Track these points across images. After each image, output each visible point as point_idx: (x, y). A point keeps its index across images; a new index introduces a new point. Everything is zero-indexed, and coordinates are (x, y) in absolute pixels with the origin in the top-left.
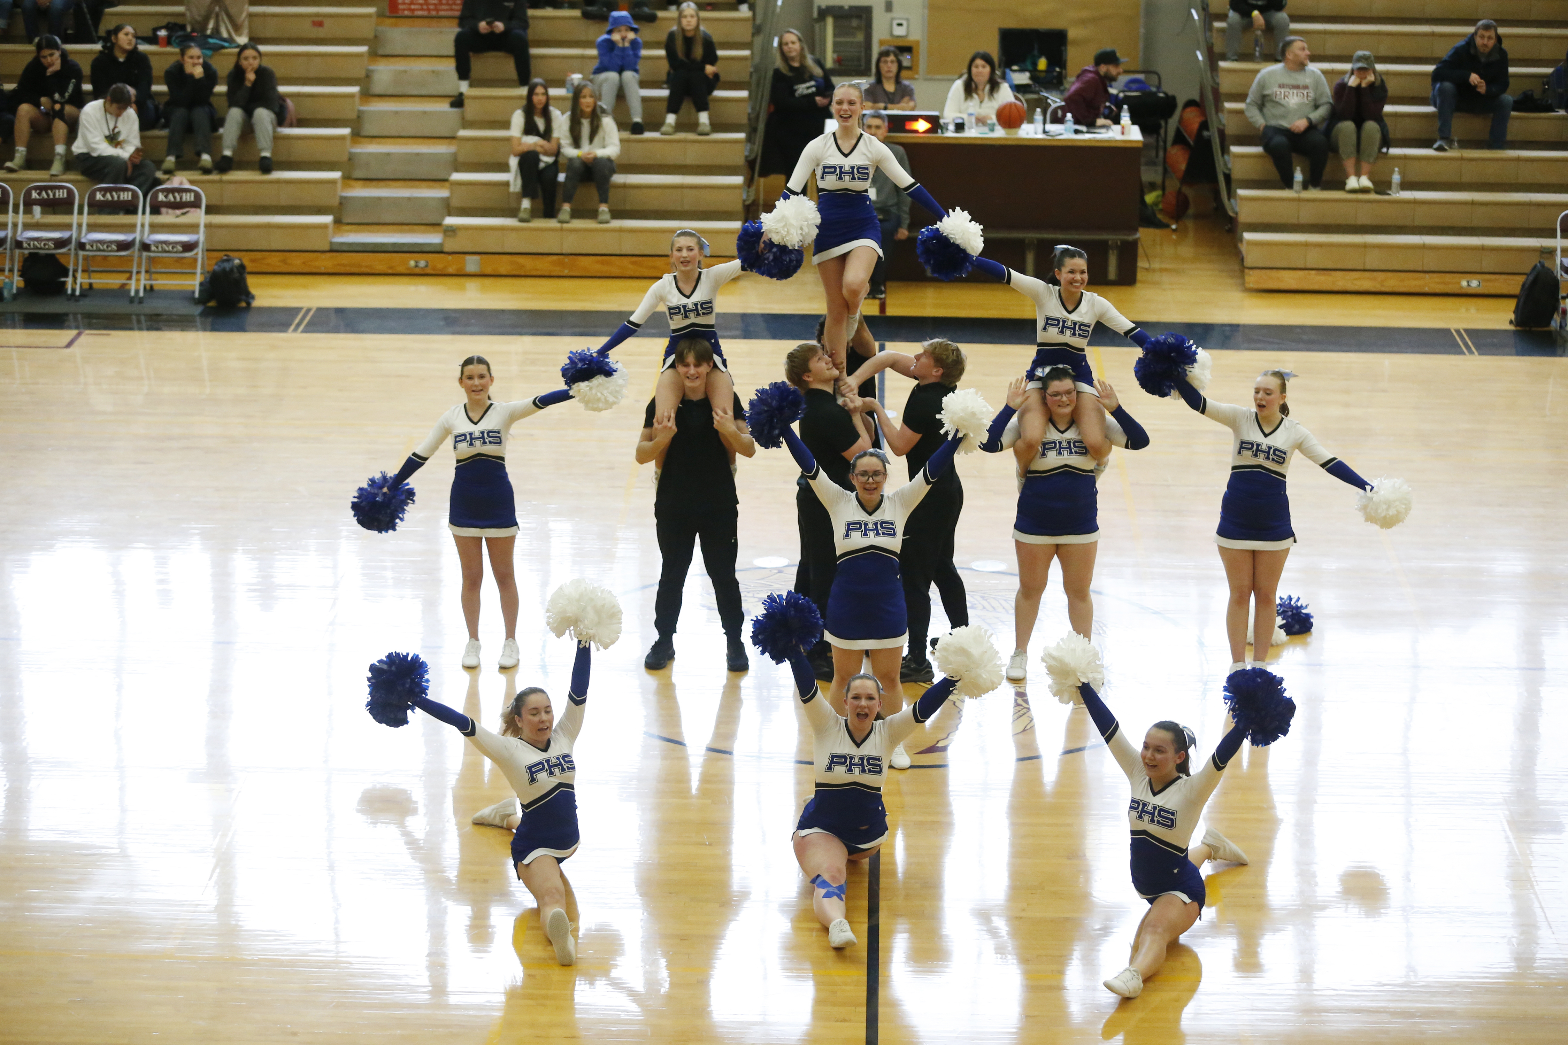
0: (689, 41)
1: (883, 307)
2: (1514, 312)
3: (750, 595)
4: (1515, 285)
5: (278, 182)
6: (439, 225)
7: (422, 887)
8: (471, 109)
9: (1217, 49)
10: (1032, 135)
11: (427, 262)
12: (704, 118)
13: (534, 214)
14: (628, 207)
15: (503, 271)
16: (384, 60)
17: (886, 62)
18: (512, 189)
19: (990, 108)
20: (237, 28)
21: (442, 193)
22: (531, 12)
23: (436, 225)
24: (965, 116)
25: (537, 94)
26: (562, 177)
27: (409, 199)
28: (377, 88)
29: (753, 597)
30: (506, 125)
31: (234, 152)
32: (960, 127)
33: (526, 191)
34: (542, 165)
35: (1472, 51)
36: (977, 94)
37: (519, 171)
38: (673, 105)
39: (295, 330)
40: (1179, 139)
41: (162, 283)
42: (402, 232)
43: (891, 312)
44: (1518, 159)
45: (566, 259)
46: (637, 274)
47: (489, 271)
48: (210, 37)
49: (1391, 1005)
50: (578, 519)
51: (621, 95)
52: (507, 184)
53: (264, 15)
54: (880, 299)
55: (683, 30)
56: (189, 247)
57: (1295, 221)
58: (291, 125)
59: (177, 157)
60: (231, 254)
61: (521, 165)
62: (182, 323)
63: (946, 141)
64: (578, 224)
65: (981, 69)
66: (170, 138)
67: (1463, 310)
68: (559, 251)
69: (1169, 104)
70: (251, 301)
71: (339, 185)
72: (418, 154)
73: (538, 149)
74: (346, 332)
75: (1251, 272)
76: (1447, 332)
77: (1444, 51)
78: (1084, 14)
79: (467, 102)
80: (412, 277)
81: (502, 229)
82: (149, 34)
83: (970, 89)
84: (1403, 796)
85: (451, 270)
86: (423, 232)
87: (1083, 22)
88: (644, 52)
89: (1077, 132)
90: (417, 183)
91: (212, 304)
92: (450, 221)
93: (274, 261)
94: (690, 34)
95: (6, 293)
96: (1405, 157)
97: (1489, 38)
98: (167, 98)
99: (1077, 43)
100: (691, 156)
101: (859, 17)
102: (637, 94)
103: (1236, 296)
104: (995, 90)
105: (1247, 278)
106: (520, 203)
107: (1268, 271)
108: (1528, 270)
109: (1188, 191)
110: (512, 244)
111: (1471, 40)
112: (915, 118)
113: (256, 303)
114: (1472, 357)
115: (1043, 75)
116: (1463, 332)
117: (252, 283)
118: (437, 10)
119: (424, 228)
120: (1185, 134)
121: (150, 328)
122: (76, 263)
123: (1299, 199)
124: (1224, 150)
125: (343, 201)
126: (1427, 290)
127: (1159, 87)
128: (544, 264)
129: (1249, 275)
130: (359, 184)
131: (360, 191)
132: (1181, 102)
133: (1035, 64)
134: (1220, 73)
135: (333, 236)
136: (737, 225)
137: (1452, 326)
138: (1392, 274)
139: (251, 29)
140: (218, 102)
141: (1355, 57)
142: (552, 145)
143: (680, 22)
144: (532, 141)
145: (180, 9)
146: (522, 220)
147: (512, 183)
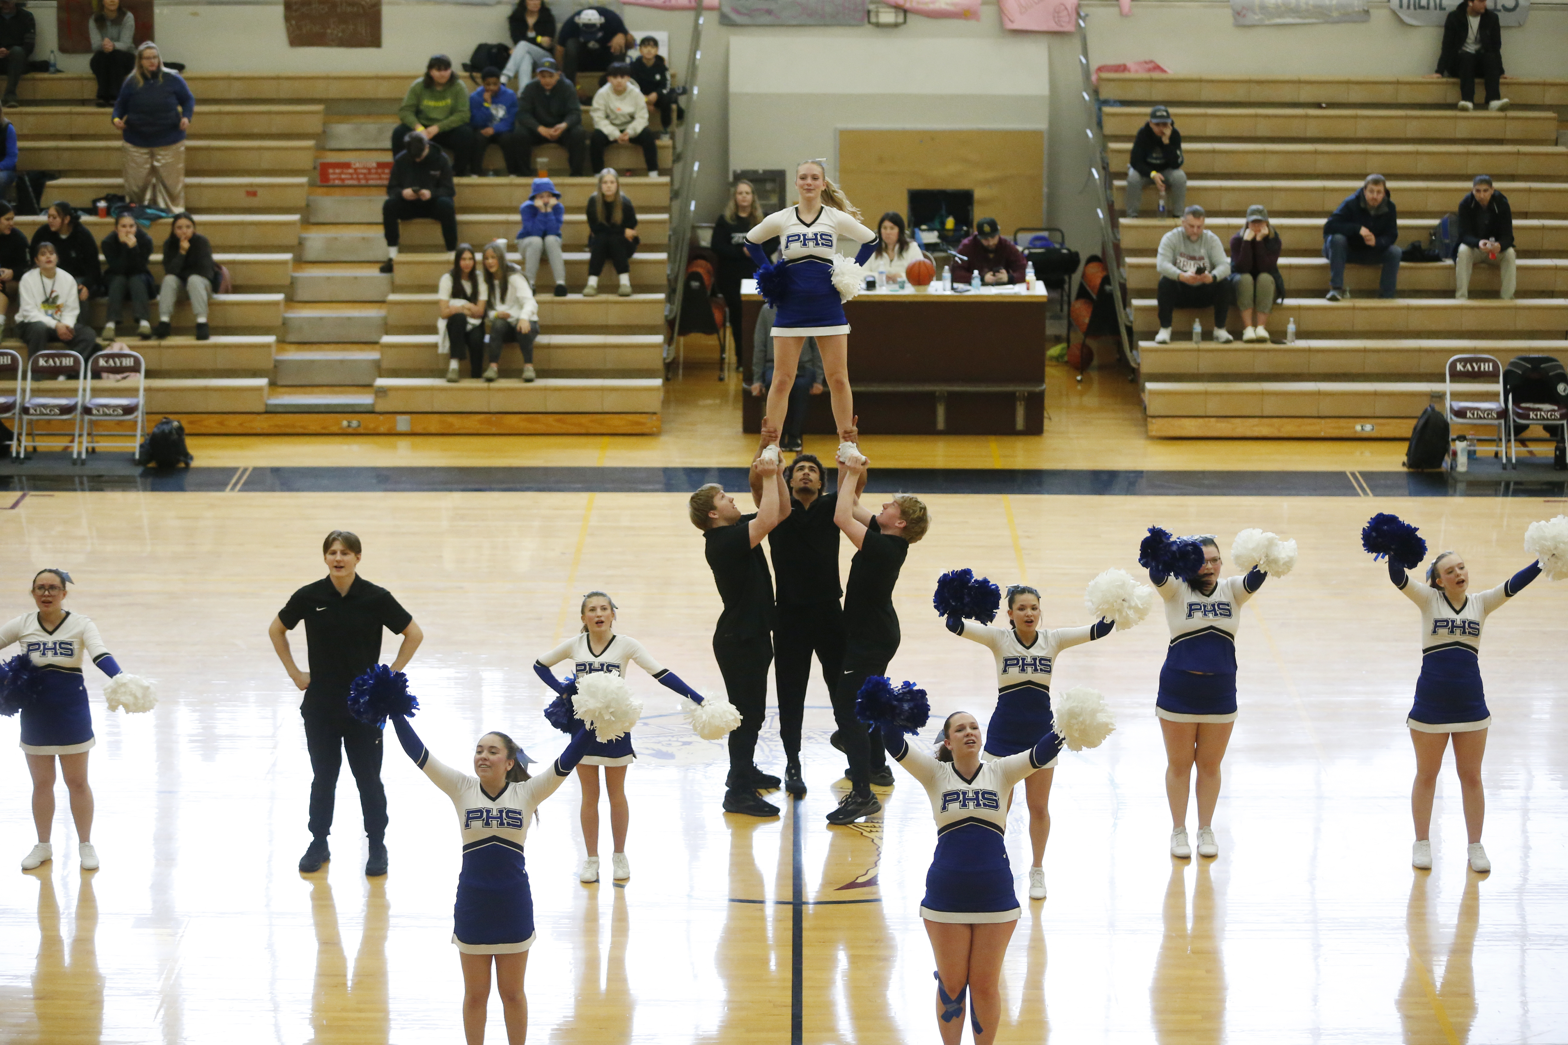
0: (609, 206)
2: (1407, 455)
4: (1407, 428)
5: (216, 346)
6: (370, 386)
8: (400, 274)
9: (1118, 206)
10: (940, 292)
11: (359, 422)
12: (624, 279)
13: (462, 374)
14: (554, 366)
15: (433, 430)
16: (317, 228)
18: (440, 350)
19: (899, 266)
20: (174, 199)
21: (373, 355)
22: (456, 180)
23: (367, 386)
24: (876, 275)
25: (465, 259)
26: (487, 339)
27: (342, 361)
28: (310, 256)
29: (677, 741)
30: (434, 288)
31: (171, 318)
32: (871, 285)
33: (455, 352)
34: (469, 327)
35: (1362, 205)
36: (888, 253)
37: (447, 333)
38: (595, 268)
39: (232, 489)
40: (1083, 293)
41: (104, 445)
42: (335, 393)
45: (494, 418)
47: (419, 430)
48: (149, 207)
51: (544, 259)
52: (435, 346)
53: (199, 186)
54: (797, 451)
55: (604, 196)
56: (129, 410)
57: (1195, 371)
58: (226, 292)
59: (117, 323)
60: (171, 417)
61: (449, 327)
62: (122, 483)
65: (889, 231)
66: (110, 306)
67: (1358, 453)
68: (486, 410)
69: (1072, 260)
70: (190, 461)
71: (274, 349)
72: (349, 318)
73: (466, 312)
74: (282, 490)
75: (1154, 420)
76: (1342, 474)
77: (1335, 205)
78: (990, 175)
79: (396, 267)
80: (345, 437)
81: (431, 389)
82: (89, 205)
83: (880, 249)
85: (382, 429)
86: (355, 393)
87: (986, 183)
88: (566, 217)
90: (348, 346)
91: (151, 465)
92: (381, 382)
93: (211, 423)
94: (609, 200)
96: (1299, 308)
97: (1379, 192)
99: (982, 202)
100: (613, 317)
101: (773, 180)
102: (560, 258)
103: (1138, 443)
104: (905, 250)
105: (1150, 427)
106: (448, 364)
107: (1171, 419)
108: (1419, 414)
109: (1092, 344)
110: (442, 403)
111: (1360, 195)
113: (194, 464)
114: (1366, 498)
115: (951, 234)
116: (1358, 475)
117: (191, 444)
118: (367, 180)
119: (355, 389)
120: (1088, 288)
121: (92, 489)
122: (21, 427)
123: (1199, 350)
124: (1126, 304)
125: (278, 364)
126: (1322, 434)
127: (1062, 244)
128: (472, 423)
129: (1152, 423)
130: (293, 347)
131: (293, 355)
132: (1083, 258)
133: (943, 224)
134: (1121, 229)
135: (268, 399)
136: (658, 382)
137: (1347, 468)
138: (1288, 420)
139: (187, 200)
140: (154, 270)
141: (1249, 211)
142: (479, 308)
143: (600, 189)
144: (459, 304)
145: (119, 181)
146: (450, 381)
147: (440, 345)
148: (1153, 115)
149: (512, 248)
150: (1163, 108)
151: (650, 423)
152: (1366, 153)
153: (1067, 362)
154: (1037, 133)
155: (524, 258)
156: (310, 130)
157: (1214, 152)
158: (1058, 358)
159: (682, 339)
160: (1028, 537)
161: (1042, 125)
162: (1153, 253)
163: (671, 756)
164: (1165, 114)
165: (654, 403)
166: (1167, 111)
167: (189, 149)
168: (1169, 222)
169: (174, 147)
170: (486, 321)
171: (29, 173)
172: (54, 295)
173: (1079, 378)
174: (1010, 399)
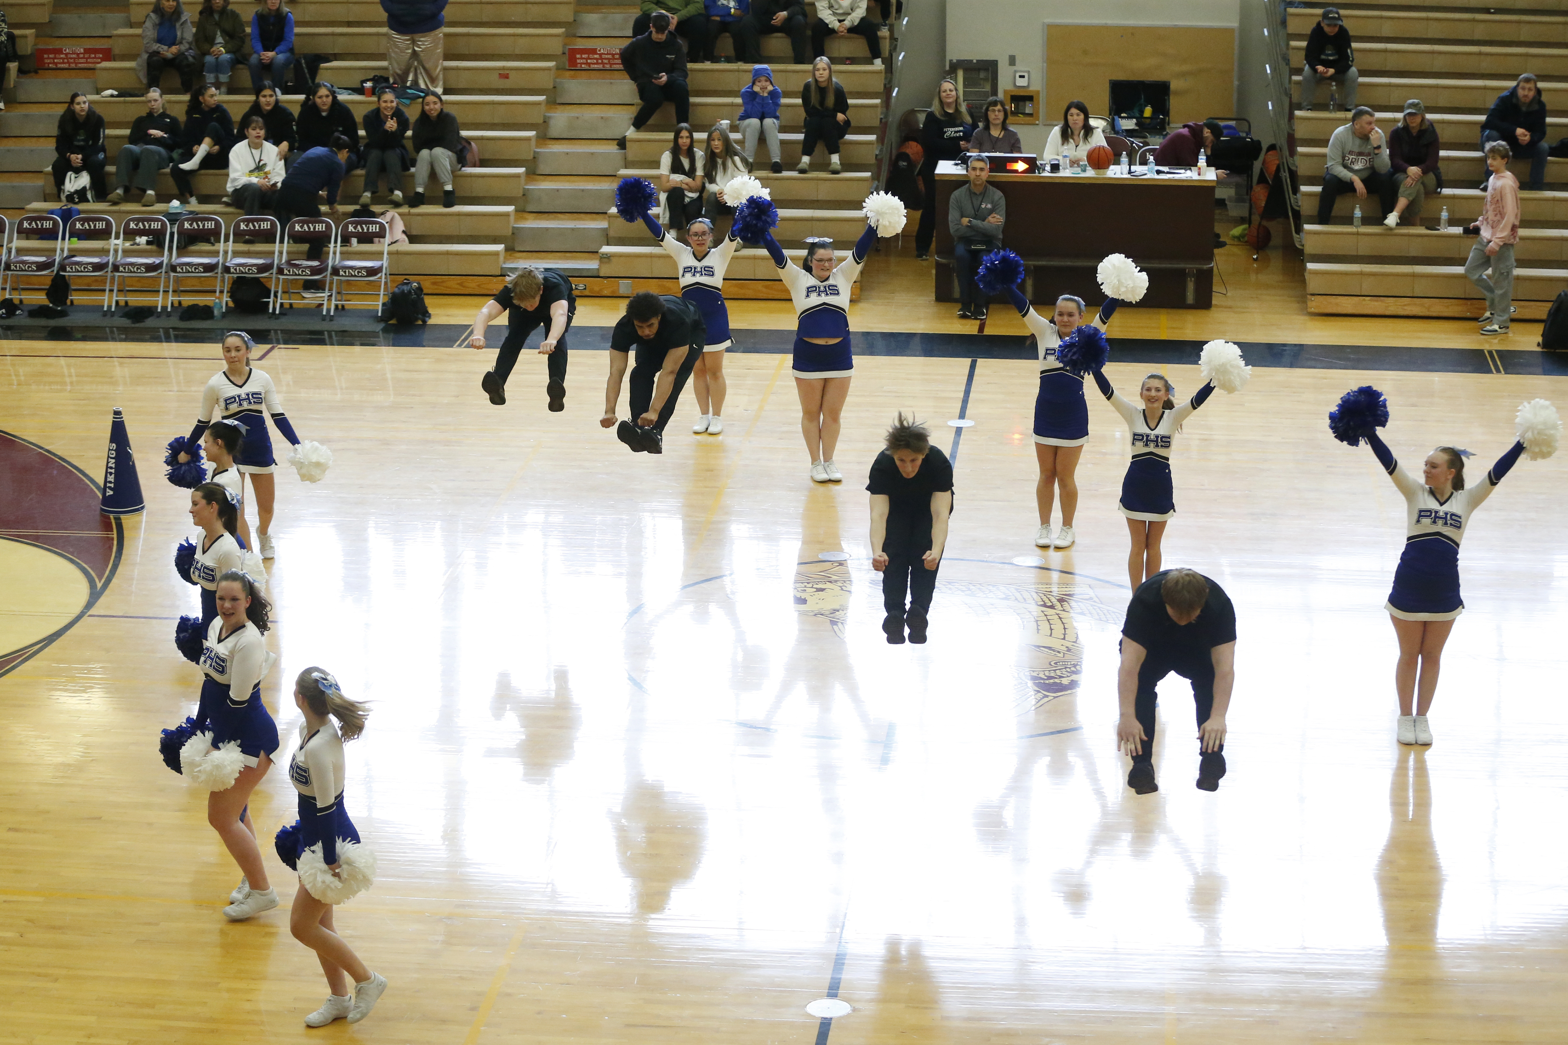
0: (822, 91)
1: (981, 328)
2: (1542, 335)
3: (810, 585)
4: (1542, 311)
5: (459, 214)
6: (597, 252)
8: (632, 151)
9: (1295, 99)
10: (1118, 176)
11: (586, 285)
12: (835, 158)
16: (562, 107)
17: (994, 111)
18: (661, 221)
19: (1082, 151)
20: (433, 80)
21: (604, 224)
22: (690, 66)
23: (595, 253)
24: (1060, 158)
25: (682, 137)
26: (704, 210)
27: (573, 229)
28: (554, 132)
30: (656, 164)
31: (425, 189)
32: (1055, 168)
33: (674, 223)
34: (687, 200)
35: (1514, 100)
36: (1073, 139)
37: (667, 205)
38: (808, 148)
39: (460, 345)
40: (1262, 179)
41: (355, 303)
42: (567, 258)
43: (987, 331)
44: (1554, 199)
46: (770, 297)
48: (409, 88)
49: (1307, 966)
51: (762, 139)
53: (457, 69)
54: (982, 320)
55: (816, 81)
56: (372, 272)
57: (1353, 253)
58: (474, 166)
59: (373, 193)
60: (411, 278)
61: (668, 199)
62: (366, 339)
63: (1042, 180)
65: (1075, 117)
66: (367, 175)
69: (1255, 148)
70: (427, 319)
71: (512, 218)
72: (583, 190)
73: (684, 186)
75: (1313, 298)
76: (1480, 352)
77: (1491, 102)
78: (1185, 68)
79: (628, 144)
81: (651, 256)
82: (358, 85)
83: (1066, 135)
85: (606, 292)
86: (586, 259)
87: (1183, 75)
88: (784, 101)
89: (1158, 172)
90: (581, 215)
91: (393, 322)
92: (606, 249)
93: (453, 284)
94: (823, 85)
95: (216, 312)
96: (1454, 197)
97: (1530, 89)
98: (366, 141)
99: (1179, 93)
100: (824, 192)
101: (987, 70)
102: (776, 137)
103: (1301, 319)
104: (1090, 135)
105: (1310, 304)
107: (1328, 297)
108: (1554, 298)
109: (1268, 224)
111: (1514, 92)
112: (1015, 160)
113: (431, 322)
114: (1499, 375)
115: (1148, 121)
116: (1493, 354)
117: (429, 302)
118: (611, 64)
119: (584, 255)
120: (1266, 175)
121: (341, 343)
122: (277, 285)
123: (1358, 234)
124: (1296, 190)
125: (516, 232)
126: (1468, 315)
127: (1248, 133)
129: (1311, 300)
130: (530, 216)
131: (532, 223)
132: (1265, 146)
133: (1142, 112)
134: (1296, 120)
135: (504, 263)
137: (1486, 347)
138: (1437, 300)
139: (444, 83)
140: (409, 145)
141: (1406, 105)
142: (698, 182)
143: (814, 75)
144: (678, 179)
145: (384, 64)
147: (661, 215)
148: (1325, 16)
149: (734, 128)
150: (1334, 9)
152: (1527, 55)
153: (1246, 242)
154: (1227, 31)
155: (744, 138)
156: (563, 19)
157: (1386, 51)
158: (1238, 238)
161: (1234, 24)
162: (1324, 143)
164: (1336, 16)
166: (1338, 13)
167: (447, 35)
168: (1340, 115)
169: (433, 34)
170: (705, 195)
171: (305, 56)
172: (262, 163)
173: (1255, 257)
174: (1182, 275)
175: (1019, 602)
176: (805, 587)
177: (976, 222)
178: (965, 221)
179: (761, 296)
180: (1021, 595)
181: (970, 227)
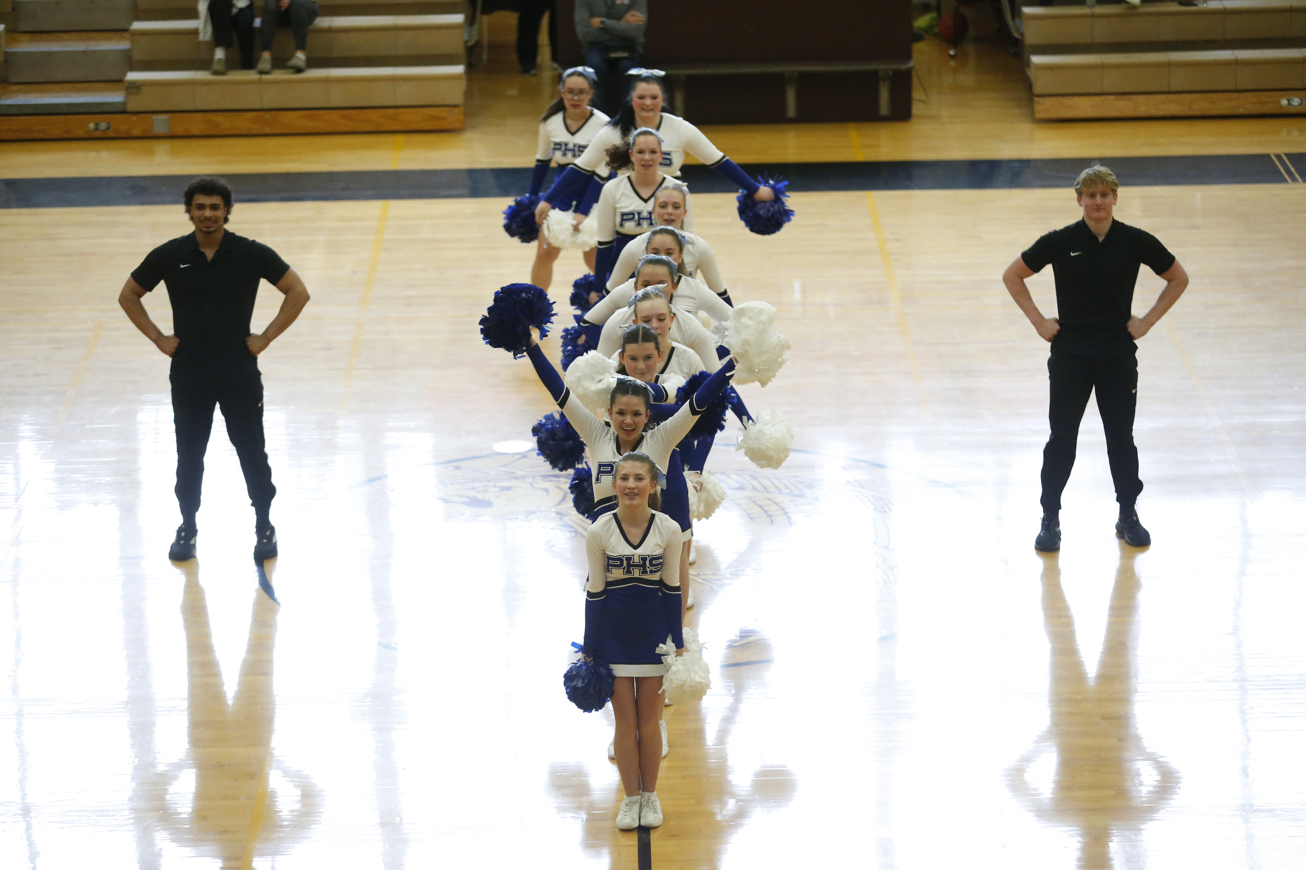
3: (491, 484)
6: (120, 81)
7: (131, 827)
11: (109, 124)
13: (230, 65)
14: (336, 54)
15: (195, 131)
18: (201, 37)
21: (121, 45)
23: (117, 82)
26: (257, 22)
27: (84, 52)
29: (495, 486)
33: (219, 39)
34: (235, 10)
37: (209, 15)
42: (79, 90)
45: (267, 116)
46: (347, 129)
47: (179, 131)
50: (292, 407)
52: (195, 32)
57: (1088, 40)
64: (279, 75)
67: (1284, 133)
68: (258, 106)
71: (3, 40)
74: (18, 206)
75: (1041, 100)
76: (1266, 157)
80: (93, 142)
81: (192, 83)
84: (1235, 681)
85: (136, 132)
86: (103, 90)
90: (92, 34)
92: (132, 76)
103: (1025, 127)
105: (1037, 108)
106: (212, 54)
107: (1060, 99)
109: (968, 12)
110: (204, 100)
114: (1295, 185)
116: (1284, 158)
119: (101, 85)
123: (1093, 16)
125: (8, 58)
126: (1241, 111)
128: (243, 122)
129: (1040, 104)
130: (26, 37)
131: (26, 46)
136: (459, 69)
137: (1272, 150)
138: (1201, 95)
146: (216, 73)
147: (201, 30)
151: (454, 117)
153: (938, 35)
158: (927, 30)
159: (485, 18)
160: (897, 240)
163: (488, 504)
165: (456, 94)
173: (952, 52)
174: (872, 79)
175: (758, 491)
176: (486, 486)
177: (610, 23)
178: (596, 21)
179: (338, 129)
180: (760, 482)
181: (604, 30)
